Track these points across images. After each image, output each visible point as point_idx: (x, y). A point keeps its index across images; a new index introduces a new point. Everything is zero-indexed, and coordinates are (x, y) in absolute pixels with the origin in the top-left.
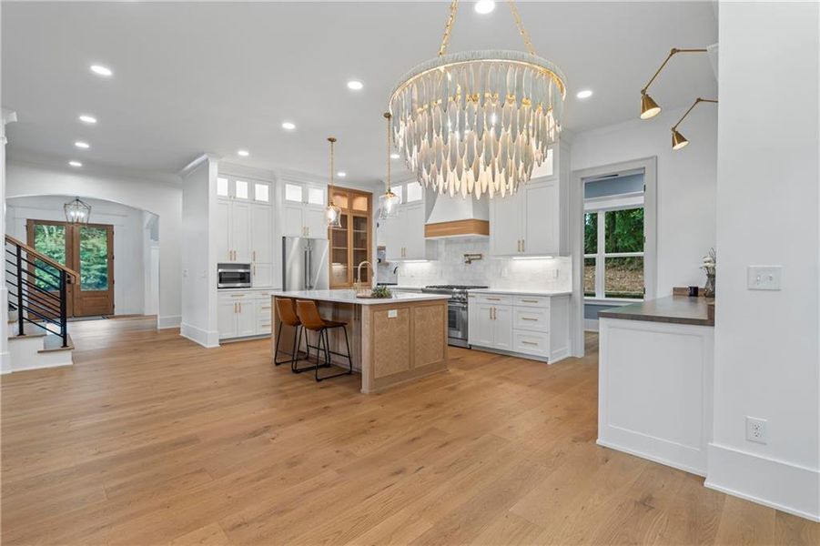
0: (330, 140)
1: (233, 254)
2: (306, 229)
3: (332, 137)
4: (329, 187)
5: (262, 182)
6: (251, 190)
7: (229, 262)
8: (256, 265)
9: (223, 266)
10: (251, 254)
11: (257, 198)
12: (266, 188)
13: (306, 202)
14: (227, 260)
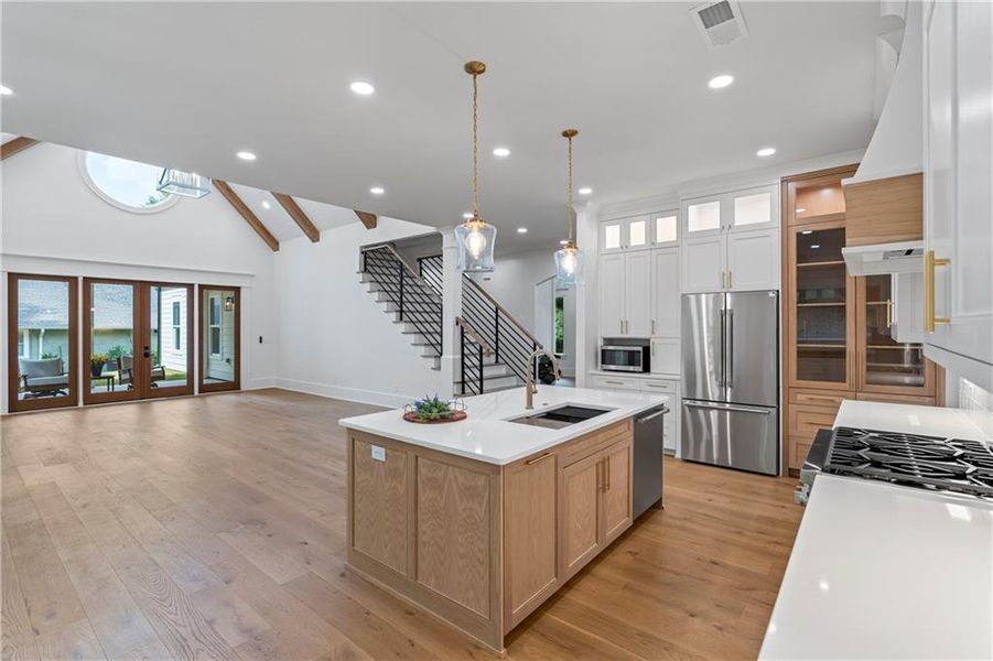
0: (565, 134)
1: (624, 325)
2: (727, 277)
3: (567, 127)
4: (784, 180)
5: (665, 213)
6: (651, 231)
7: (618, 336)
8: (656, 341)
9: (609, 341)
10: (649, 324)
11: (659, 241)
12: (672, 220)
13: (727, 226)
14: (616, 334)
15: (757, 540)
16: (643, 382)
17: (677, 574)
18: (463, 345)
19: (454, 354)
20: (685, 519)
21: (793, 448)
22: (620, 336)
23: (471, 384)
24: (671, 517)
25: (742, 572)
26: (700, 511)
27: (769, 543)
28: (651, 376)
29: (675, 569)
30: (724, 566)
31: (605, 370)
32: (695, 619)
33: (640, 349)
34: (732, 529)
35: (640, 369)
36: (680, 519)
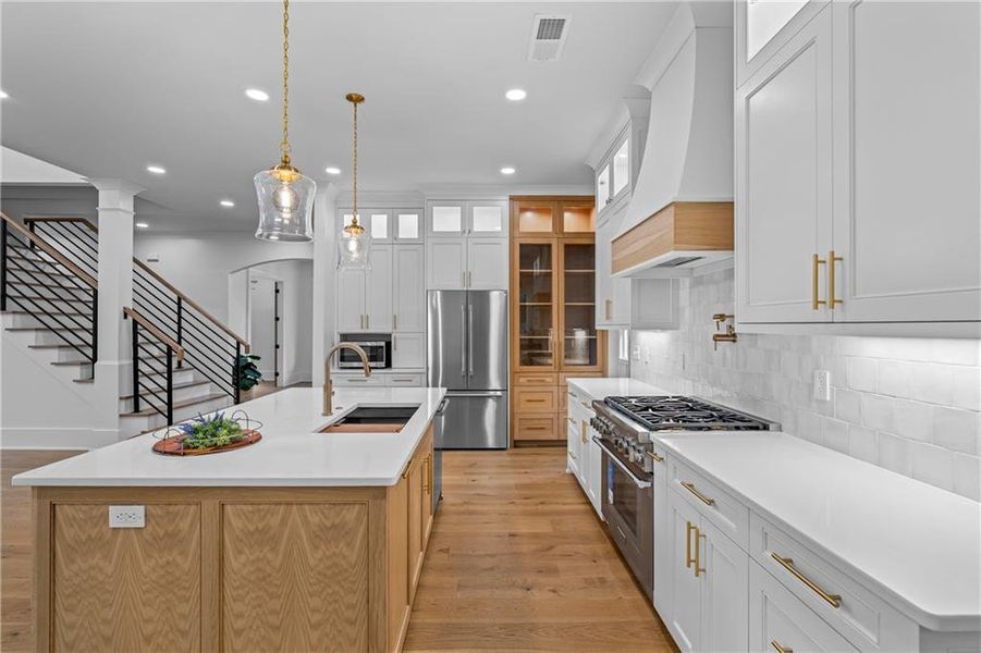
0: (349, 98)
1: (365, 320)
2: (467, 277)
3: (354, 91)
4: (512, 199)
5: (408, 210)
6: (393, 226)
7: (359, 330)
8: (397, 335)
9: (345, 337)
10: (391, 319)
11: (400, 236)
12: (414, 219)
13: (467, 230)
14: (356, 329)
15: (527, 505)
16: (388, 378)
17: (492, 556)
18: (136, 345)
19: (119, 359)
20: (465, 503)
21: (517, 424)
22: (363, 331)
23: (151, 398)
24: (453, 505)
25: (535, 536)
26: (473, 492)
27: (537, 504)
28: (393, 371)
29: (489, 552)
30: (522, 536)
31: (342, 368)
32: (534, 591)
33: (383, 344)
34: (503, 501)
35: (383, 364)
36: (462, 504)
